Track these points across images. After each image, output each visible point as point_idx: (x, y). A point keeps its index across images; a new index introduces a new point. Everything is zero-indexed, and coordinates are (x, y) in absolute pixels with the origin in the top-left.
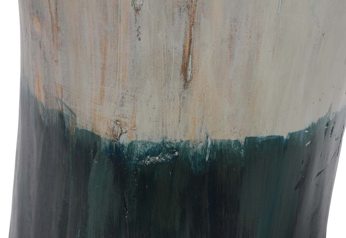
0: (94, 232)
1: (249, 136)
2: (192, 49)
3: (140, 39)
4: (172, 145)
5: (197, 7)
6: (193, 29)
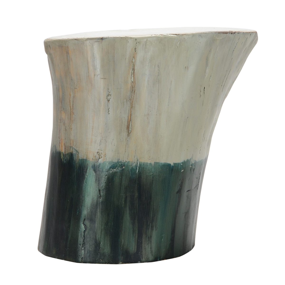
1: (156, 162)
2: (131, 118)
3: (109, 114)
4: (122, 163)
5: (134, 100)
6: (132, 109)
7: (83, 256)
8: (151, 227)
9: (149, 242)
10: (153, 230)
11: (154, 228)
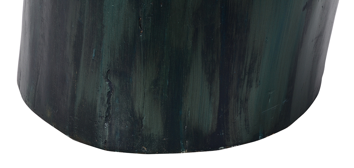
0: (109, 51)
7: (107, 139)
8: (248, 82)
9: (242, 109)
10: (251, 86)
11: (254, 84)
